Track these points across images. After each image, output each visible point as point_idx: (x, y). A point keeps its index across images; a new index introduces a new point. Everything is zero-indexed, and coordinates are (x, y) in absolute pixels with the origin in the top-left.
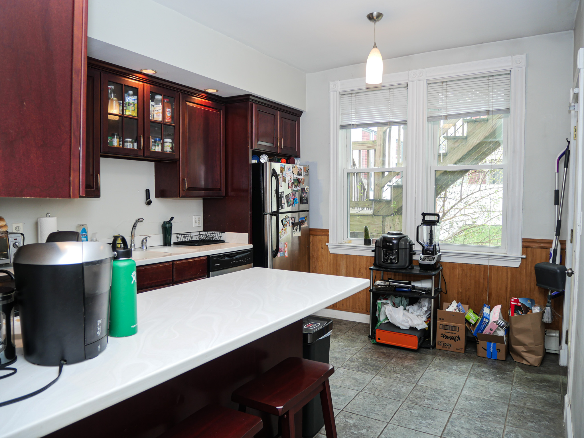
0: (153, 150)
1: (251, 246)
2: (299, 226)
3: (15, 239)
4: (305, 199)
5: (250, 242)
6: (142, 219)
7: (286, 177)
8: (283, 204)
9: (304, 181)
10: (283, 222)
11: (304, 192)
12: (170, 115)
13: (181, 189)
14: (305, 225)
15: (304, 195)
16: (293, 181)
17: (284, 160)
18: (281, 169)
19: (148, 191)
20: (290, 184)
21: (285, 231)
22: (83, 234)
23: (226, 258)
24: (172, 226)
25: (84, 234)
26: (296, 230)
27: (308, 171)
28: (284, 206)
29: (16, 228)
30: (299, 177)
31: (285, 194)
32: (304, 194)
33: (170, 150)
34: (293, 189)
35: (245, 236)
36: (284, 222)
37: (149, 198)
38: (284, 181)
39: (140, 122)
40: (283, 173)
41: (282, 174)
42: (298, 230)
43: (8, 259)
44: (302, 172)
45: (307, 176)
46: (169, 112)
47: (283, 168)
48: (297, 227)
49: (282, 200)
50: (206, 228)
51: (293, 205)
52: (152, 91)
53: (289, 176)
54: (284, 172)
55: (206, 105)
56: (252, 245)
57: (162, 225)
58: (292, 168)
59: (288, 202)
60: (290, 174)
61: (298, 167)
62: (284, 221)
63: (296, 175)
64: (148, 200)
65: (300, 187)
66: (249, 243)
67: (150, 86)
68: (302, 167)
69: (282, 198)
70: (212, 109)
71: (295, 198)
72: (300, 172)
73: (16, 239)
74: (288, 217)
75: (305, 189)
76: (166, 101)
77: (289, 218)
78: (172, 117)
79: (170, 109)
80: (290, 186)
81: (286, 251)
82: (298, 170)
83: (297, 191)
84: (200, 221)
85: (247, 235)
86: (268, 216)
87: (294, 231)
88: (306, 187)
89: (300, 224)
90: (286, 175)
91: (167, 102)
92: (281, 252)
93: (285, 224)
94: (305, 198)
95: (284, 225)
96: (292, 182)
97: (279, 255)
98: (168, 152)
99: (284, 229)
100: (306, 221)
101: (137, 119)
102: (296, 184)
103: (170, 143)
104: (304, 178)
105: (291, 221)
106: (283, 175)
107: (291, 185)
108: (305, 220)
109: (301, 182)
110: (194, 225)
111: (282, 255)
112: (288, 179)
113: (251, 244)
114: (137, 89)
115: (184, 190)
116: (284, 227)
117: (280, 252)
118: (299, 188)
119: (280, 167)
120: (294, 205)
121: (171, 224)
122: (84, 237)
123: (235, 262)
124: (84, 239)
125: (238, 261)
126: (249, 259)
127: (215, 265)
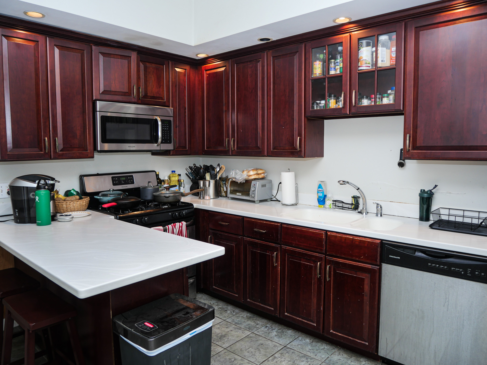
19: (402, 151)
23: (419, 254)
24: (431, 197)
25: (320, 189)
43: (249, 197)
52: (359, 37)
57: (420, 194)
67: (358, 32)
101: (342, 76)
114: (342, 43)
123: (437, 266)
124: (320, 193)
125: (446, 267)
126: (483, 274)
127: (391, 256)
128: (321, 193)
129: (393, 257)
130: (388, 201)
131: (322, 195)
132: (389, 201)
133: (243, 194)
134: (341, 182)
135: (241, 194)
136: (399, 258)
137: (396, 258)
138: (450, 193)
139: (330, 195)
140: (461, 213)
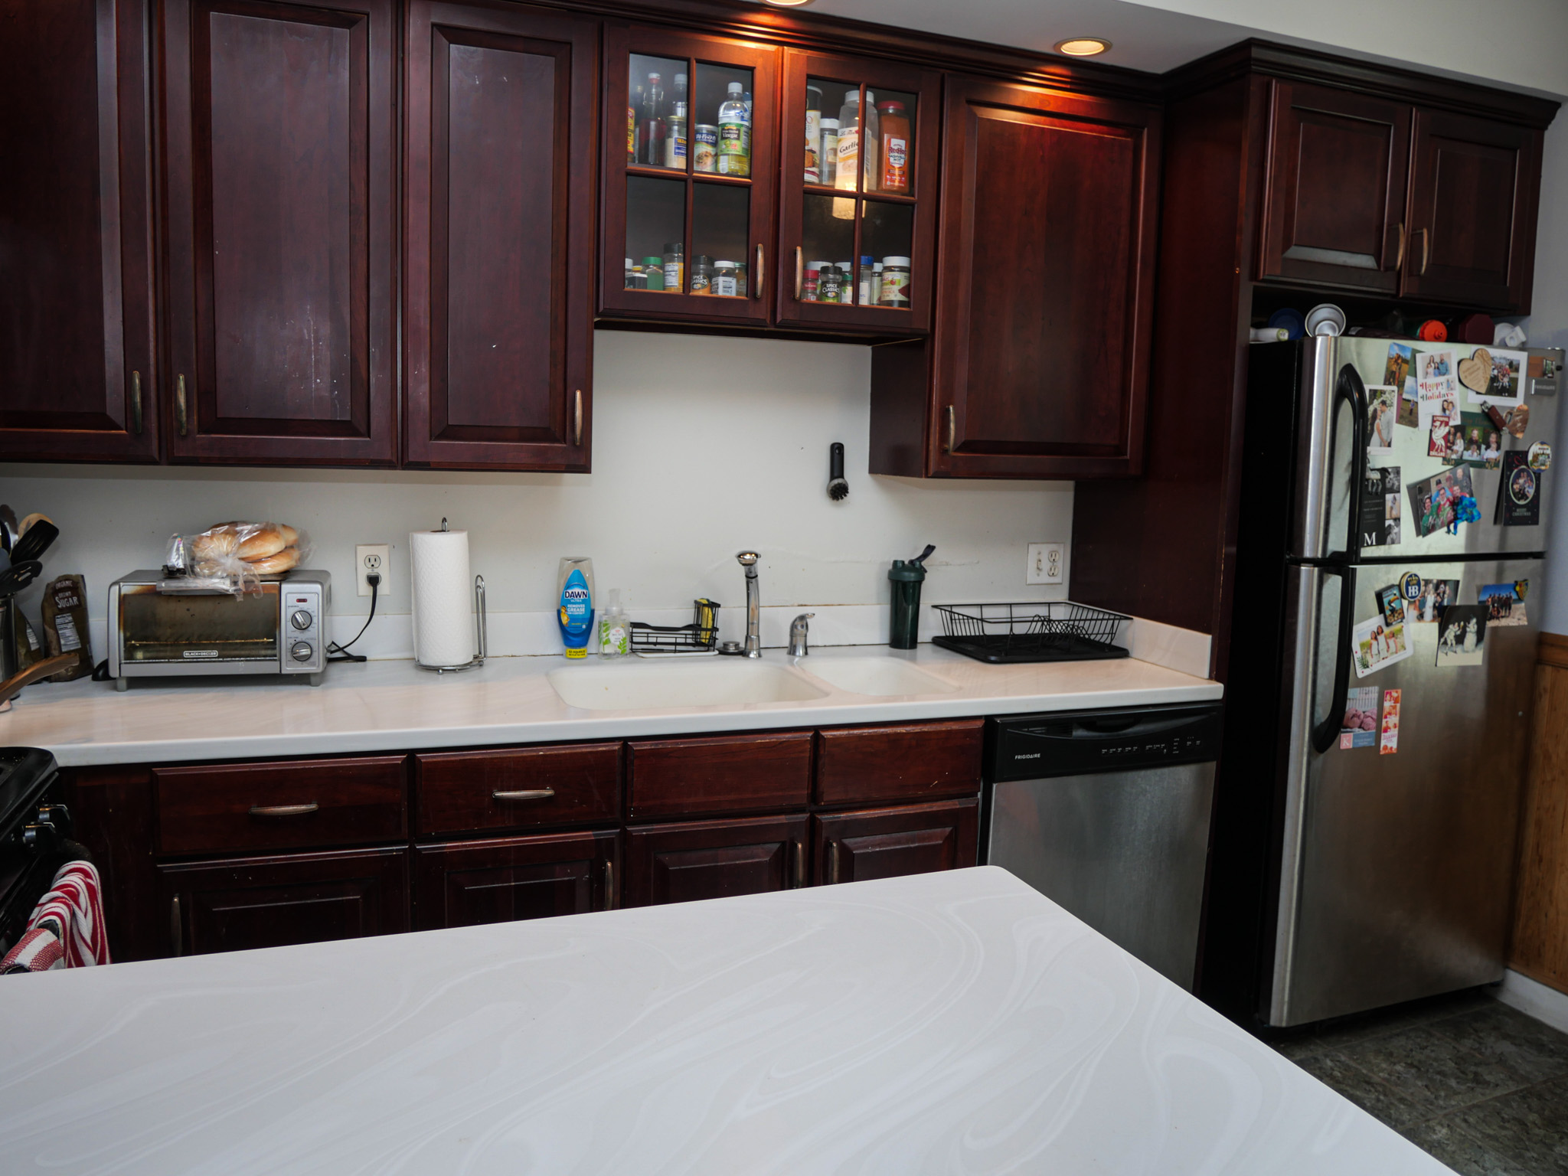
0: (831, 301)
1: (1215, 690)
2: (1477, 623)
3: (299, 601)
4: (1522, 502)
5: (1216, 674)
6: (751, 553)
7: (1420, 401)
8: (1387, 523)
9: (1525, 421)
10: (1386, 601)
11: (1523, 470)
12: (902, 161)
13: (931, 447)
14: (1516, 618)
15: (1523, 483)
16: (1457, 421)
17: (1435, 326)
18: (1394, 368)
19: (837, 452)
20: (1440, 433)
21: (1391, 642)
22: (574, 591)
23: (1079, 733)
24: (923, 578)
25: (577, 590)
26: (1460, 639)
27: (1557, 374)
28: (1396, 530)
29: (367, 560)
30: (1494, 401)
31: (1408, 478)
32: (1521, 481)
33: (901, 297)
34: (1454, 457)
35: (1200, 644)
36: (1390, 603)
37: (842, 476)
38: (1409, 416)
39: (760, 198)
40: (1401, 385)
41: (1395, 388)
42: (1471, 638)
43: (275, 660)
44: (1515, 381)
45: (1546, 400)
46: (900, 151)
47: (1405, 361)
48: (1465, 627)
49: (1388, 504)
50: (1081, 590)
51: (1452, 526)
52: (812, 72)
53: (1439, 396)
54: (1409, 381)
55: (1065, 110)
56: (1221, 686)
57: (890, 573)
58: (1459, 363)
59: (1418, 516)
60: (1443, 390)
61: (1493, 359)
62: (1392, 598)
63: (1478, 393)
64: (836, 482)
65: (1498, 448)
66: (1211, 678)
67: (805, 53)
68: (1522, 358)
69: (1389, 497)
70: (1094, 126)
71: (1461, 499)
72: (1506, 380)
73: (304, 600)
74: (1413, 580)
75: (1530, 458)
76: (891, 111)
77: (1419, 584)
78: (909, 170)
79: (902, 139)
80: (1440, 442)
81: (1391, 725)
82: (1496, 372)
83: (1479, 465)
84: (1060, 564)
85: (1206, 640)
86: (1307, 574)
87: (1445, 643)
88: (1535, 449)
89: (1482, 613)
90: (1421, 392)
91: (896, 115)
92: (1361, 731)
93: (1393, 611)
94: (1524, 496)
95: (1388, 613)
96: (1455, 427)
97: (1346, 741)
98: (896, 307)
99: (1387, 630)
100: (1520, 600)
101: (748, 186)
102: (1476, 434)
103: (902, 269)
104: (1525, 407)
105: (1431, 599)
106: (1400, 394)
107: (1445, 438)
108: (1514, 596)
109: (1504, 424)
110: (1032, 577)
111: (1367, 742)
112: (1428, 410)
113: (1218, 680)
114: (752, 69)
115: (944, 452)
116: (1388, 624)
117: (1357, 730)
118: (1491, 454)
119: (1390, 359)
120: (1455, 527)
121: (922, 572)
122: (577, 599)
123: (1120, 749)
124: (577, 606)
125: (1135, 748)
126: (1198, 742)
127: (1019, 757)
128: (579, 603)
129: (1024, 757)
130: (792, 606)
131: (583, 610)
132: (796, 604)
133: (225, 653)
134: (748, 557)
135: (215, 653)
136: (1039, 755)
137: (1031, 757)
138: (947, 565)
139: (614, 608)
140: (1003, 612)
